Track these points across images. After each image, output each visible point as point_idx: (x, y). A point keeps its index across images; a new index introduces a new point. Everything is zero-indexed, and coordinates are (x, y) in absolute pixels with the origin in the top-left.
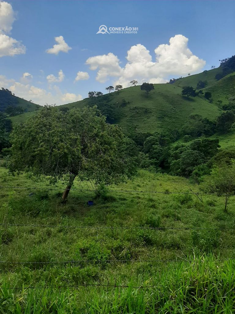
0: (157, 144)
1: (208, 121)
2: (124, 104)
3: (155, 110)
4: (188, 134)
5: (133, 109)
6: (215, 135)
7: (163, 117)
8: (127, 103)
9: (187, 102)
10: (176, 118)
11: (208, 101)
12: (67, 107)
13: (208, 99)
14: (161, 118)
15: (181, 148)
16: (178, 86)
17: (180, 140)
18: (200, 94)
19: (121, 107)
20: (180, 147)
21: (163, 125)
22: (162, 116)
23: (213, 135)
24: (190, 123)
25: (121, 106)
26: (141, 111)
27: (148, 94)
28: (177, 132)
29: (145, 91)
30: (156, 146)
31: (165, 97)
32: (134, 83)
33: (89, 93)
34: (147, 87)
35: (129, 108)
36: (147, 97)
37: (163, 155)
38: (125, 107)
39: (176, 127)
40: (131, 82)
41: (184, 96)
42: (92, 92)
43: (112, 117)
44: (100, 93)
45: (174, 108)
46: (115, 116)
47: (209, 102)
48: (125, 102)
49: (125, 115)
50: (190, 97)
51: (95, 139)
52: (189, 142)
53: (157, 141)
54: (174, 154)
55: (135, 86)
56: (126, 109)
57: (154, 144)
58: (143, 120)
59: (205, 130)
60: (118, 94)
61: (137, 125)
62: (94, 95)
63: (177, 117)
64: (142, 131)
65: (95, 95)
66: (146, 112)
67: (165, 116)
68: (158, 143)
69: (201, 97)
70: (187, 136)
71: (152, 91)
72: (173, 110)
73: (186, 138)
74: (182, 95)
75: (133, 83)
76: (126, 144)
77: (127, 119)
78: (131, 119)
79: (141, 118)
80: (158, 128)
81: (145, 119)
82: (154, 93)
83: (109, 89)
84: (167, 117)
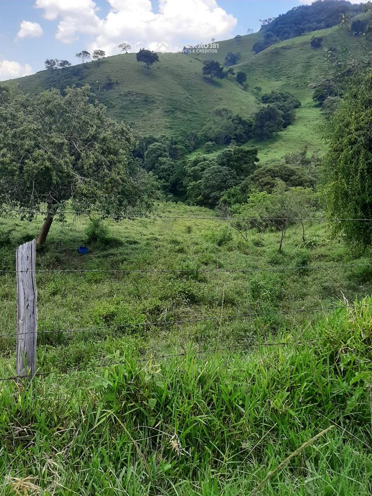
0: (166, 156)
1: (240, 119)
2: (110, 85)
3: (160, 98)
4: (211, 140)
5: (126, 96)
6: (250, 142)
7: (174, 111)
8: (114, 84)
9: (210, 87)
10: (194, 113)
11: (242, 87)
13: (241, 83)
14: (170, 113)
15: (203, 162)
16: (197, 59)
17: (199, 149)
18: (229, 75)
19: (105, 90)
20: (201, 161)
21: (173, 125)
22: (173, 109)
23: (247, 142)
24: (215, 123)
25: (104, 87)
26: (138, 99)
27: (149, 68)
28: (196, 137)
29: (143, 64)
30: (165, 159)
31: (177, 76)
32: (124, 49)
33: (46, 62)
34: (146, 57)
35: (118, 92)
36: (148, 74)
37: (175, 173)
38: (111, 91)
39: (193, 129)
40: (120, 46)
41: (206, 76)
42: (51, 60)
44: (65, 62)
45: (190, 97)
47: (243, 89)
48: (111, 80)
49: (111, 104)
50: (215, 79)
51: (92, 146)
52: (212, 153)
53: (165, 151)
54: (192, 172)
55: (127, 53)
56: (113, 94)
57: (160, 155)
58: (142, 114)
59: (236, 135)
60: (99, 66)
62: (55, 66)
63: (195, 111)
64: (141, 133)
65: (57, 66)
66: (146, 101)
67: (176, 109)
68: (166, 153)
69: (230, 80)
70: (210, 143)
71: (155, 64)
72: (189, 100)
73: (208, 146)
74: (203, 74)
75: (123, 47)
77: (116, 113)
78: (122, 113)
79: (138, 111)
80: (165, 128)
81: (146, 113)
82: (158, 68)
83: (81, 56)
84: (179, 111)
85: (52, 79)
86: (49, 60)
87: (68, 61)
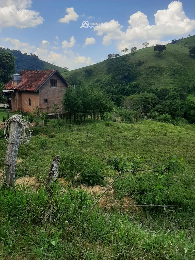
0: (178, 99)
2: (140, 64)
3: (167, 68)
5: (148, 68)
7: (175, 75)
8: (142, 63)
12: (90, 68)
14: (173, 75)
16: (185, 46)
17: (191, 94)
19: (137, 66)
21: (175, 82)
22: (174, 73)
25: (137, 65)
26: (155, 70)
27: (160, 54)
28: (188, 87)
29: (157, 52)
30: (177, 100)
31: (175, 56)
32: (146, 45)
33: (108, 56)
34: (159, 48)
35: (144, 67)
36: (159, 56)
38: (140, 67)
39: (186, 83)
40: (144, 44)
42: (111, 55)
43: (130, 76)
44: (118, 55)
45: (183, 66)
46: (133, 74)
48: (141, 61)
49: (141, 73)
55: (147, 47)
56: (142, 68)
57: (175, 98)
58: (157, 78)
60: (134, 55)
61: (152, 82)
62: (112, 57)
63: (187, 74)
64: (157, 87)
65: (114, 57)
66: (159, 70)
68: (178, 97)
71: (164, 51)
72: (183, 68)
74: (190, 54)
75: (145, 44)
76: (151, 99)
77: (144, 77)
78: (147, 77)
79: (155, 76)
80: (170, 84)
81: (159, 77)
82: (165, 53)
83: (124, 51)
84: (177, 74)
85: (111, 63)
86: (110, 54)
87: (118, 54)
